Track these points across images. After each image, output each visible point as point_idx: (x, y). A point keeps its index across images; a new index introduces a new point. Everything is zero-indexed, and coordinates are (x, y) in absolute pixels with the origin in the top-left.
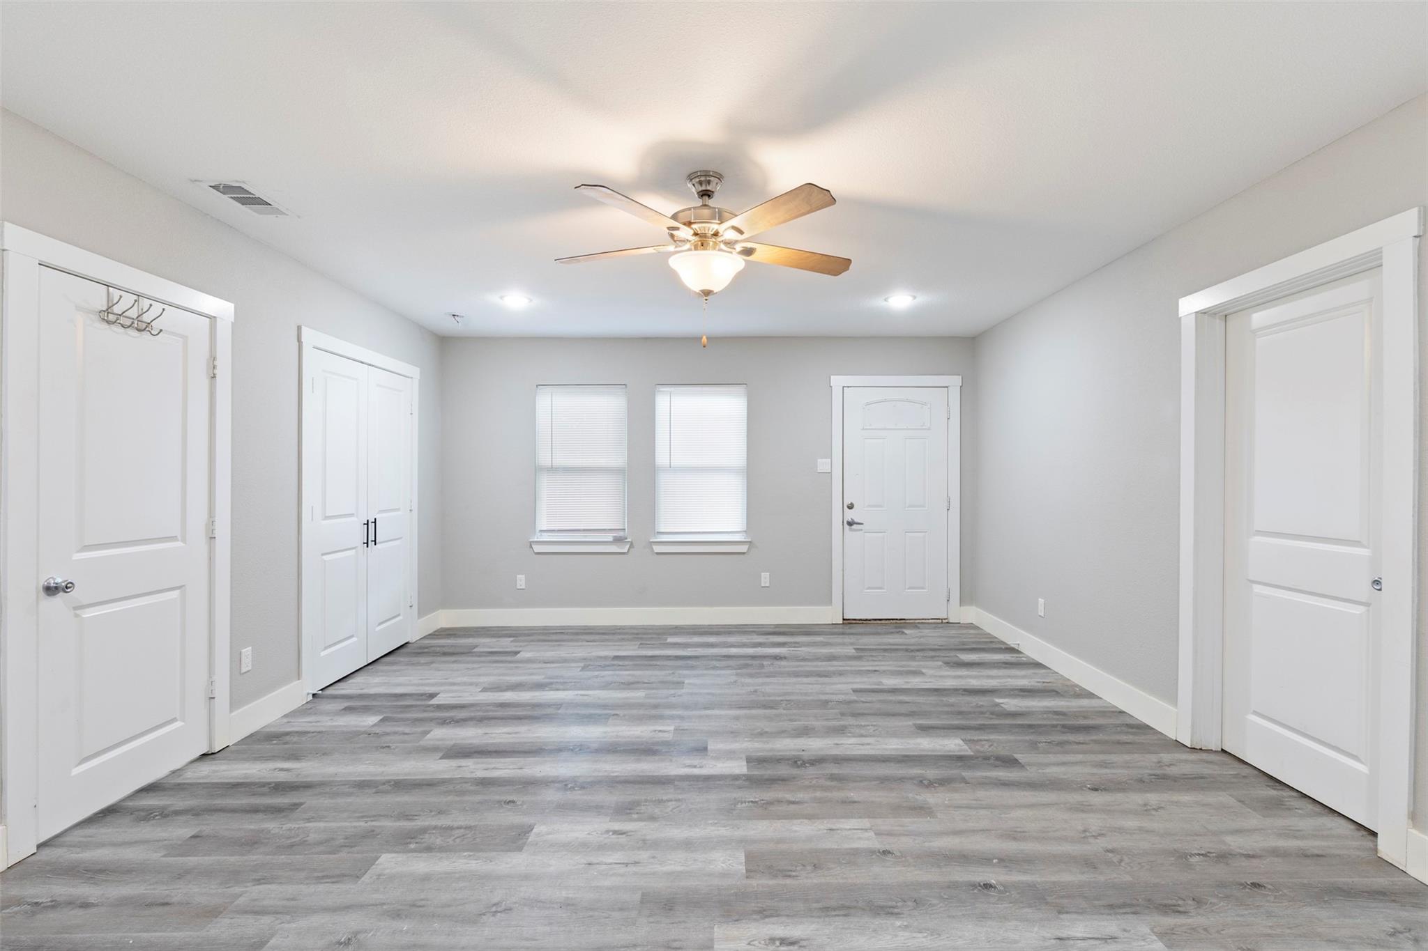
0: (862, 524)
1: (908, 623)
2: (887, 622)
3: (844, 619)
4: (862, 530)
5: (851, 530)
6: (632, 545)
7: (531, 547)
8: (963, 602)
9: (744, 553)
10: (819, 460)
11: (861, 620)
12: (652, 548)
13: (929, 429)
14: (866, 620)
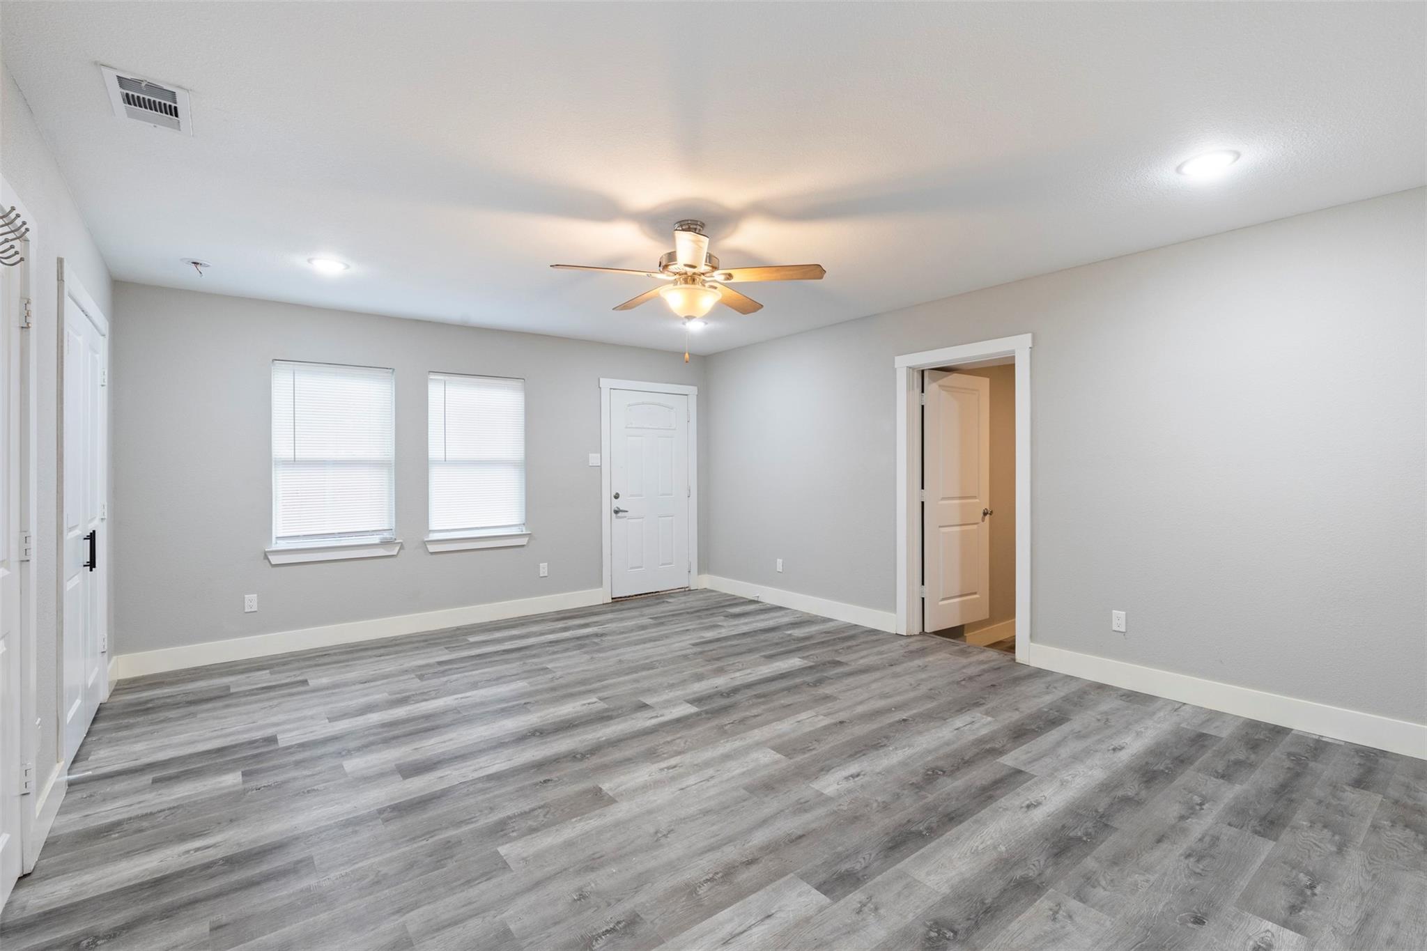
0: (627, 511)
1: (662, 595)
2: (646, 596)
3: (612, 599)
4: (625, 517)
5: (617, 517)
6: (402, 547)
7: (266, 557)
8: (700, 572)
9: (523, 546)
10: (590, 455)
11: (626, 597)
12: (427, 549)
13: (675, 429)
14: (629, 597)
